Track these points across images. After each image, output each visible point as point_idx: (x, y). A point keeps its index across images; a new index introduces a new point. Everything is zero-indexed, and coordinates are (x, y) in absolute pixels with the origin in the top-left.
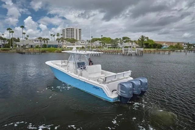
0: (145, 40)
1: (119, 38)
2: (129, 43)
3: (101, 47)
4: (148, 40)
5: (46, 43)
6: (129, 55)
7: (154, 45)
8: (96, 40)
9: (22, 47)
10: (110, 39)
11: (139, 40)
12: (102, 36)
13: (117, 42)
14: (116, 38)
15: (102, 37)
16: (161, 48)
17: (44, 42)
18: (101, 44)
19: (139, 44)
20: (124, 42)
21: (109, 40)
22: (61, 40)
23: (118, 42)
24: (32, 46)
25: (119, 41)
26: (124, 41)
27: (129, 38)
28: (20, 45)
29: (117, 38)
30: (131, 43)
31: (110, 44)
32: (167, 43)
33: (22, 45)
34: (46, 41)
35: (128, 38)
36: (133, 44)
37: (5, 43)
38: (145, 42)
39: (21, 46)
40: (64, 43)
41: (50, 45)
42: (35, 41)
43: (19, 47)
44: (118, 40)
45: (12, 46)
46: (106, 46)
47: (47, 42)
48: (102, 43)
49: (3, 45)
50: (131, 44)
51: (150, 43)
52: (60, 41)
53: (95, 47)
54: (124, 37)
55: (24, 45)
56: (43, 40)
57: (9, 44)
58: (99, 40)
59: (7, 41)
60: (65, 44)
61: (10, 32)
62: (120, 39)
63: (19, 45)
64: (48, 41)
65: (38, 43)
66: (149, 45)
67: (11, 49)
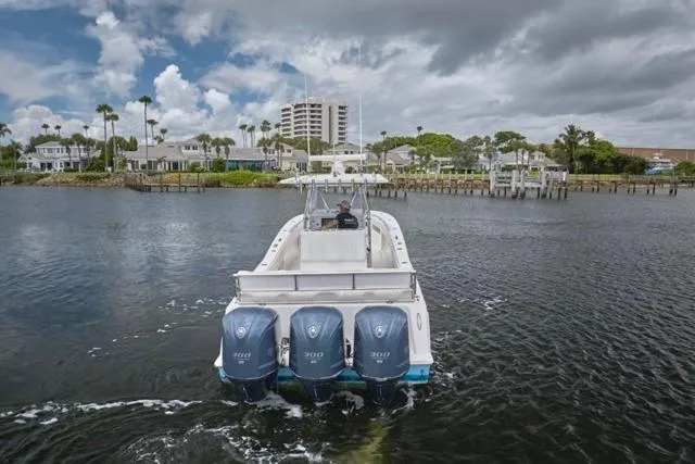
0: (581, 143)
1: (483, 137)
2: (520, 153)
3: (414, 167)
4: (592, 142)
5: (223, 156)
6: (514, 197)
7: (613, 161)
8: (399, 145)
9: (143, 167)
10: (449, 140)
11: (557, 141)
12: (420, 129)
13: (474, 151)
14: (471, 136)
15: (422, 132)
16: (641, 172)
17: (218, 150)
18: (416, 157)
19: (557, 157)
20: (500, 149)
21: (447, 145)
22: (274, 143)
23: (479, 151)
24: (176, 165)
25: (483, 147)
26: (503, 145)
27: (522, 135)
28: (138, 162)
29: (476, 138)
30: (527, 153)
31: (449, 159)
32: (668, 153)
33: (145, 162)
34: (222, 148)
35: (518, 137)
36: (536, 158)
37: (91, 156)
38: (582, 151)
39: (140, 164)
40: (285, 154)
41: (237, 161)
42: (188, 148)
43: (133, 167)
44: (481, 144)
45: (111, 164)
46: (433, 166)
48: (420, 153)
49: (84, 161)
50: (526, 157)
51: (600, 155)
52: (272, 147)
53: (394, 169)
54: (500, 133)
55: (150, 162)
56: (213, 145)
57: (102, 157)
58: (411, 142)
59: (98, 149)
60: (288, 159)
61: (107, 119)
62: (488, 138)
63: (132, 162)
64: (229, 146)
65: (198, 156)
66: (596, 161)
67: (108, 176)
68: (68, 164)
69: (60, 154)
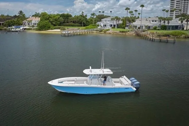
5: (166, 24)
17: (164, 22)
24: (149, 27)
28: (137, 26)
34: (166, 22)
37: (120, 23)
42: (153, 21)
47: (168, 23)
49: (118, 25)
55: (140, 26)
56: (163, 20)
57: (123, 24)
59: (121, 20)
63: (135, 26)
65: (157, 24)
68: (111, 25)
69: (109, 22)
